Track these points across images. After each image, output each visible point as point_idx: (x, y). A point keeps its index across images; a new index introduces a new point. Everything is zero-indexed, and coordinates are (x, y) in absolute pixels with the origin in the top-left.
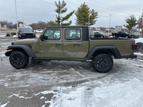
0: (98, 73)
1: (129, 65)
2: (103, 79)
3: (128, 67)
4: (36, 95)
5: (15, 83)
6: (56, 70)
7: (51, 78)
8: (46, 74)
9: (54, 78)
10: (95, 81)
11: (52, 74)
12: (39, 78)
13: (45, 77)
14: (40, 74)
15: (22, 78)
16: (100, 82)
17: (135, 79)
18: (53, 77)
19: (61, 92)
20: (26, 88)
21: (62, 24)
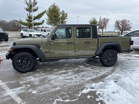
2: (116, 71)
4: (79, 95)
5: (40, 88)
9: (76, 77)
10: (113, 74)
11: (69, 74)
14: (56, 75)
15: (42, 82)
16: (118, 74)
18: (74, 76)
19: (99, 89)
20: (59, 91)
21: (34, 23)
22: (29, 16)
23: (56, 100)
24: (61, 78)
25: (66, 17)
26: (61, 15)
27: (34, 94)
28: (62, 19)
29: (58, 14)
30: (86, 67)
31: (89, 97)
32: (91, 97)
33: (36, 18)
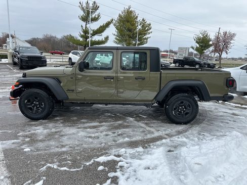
0: (174, 125)
1: (216, 111)
2: (186, 133)
3: (216, 114)
4: (88, 164)
5: (41, 145)
6: (105, 122)
7: (102, 134)
8: (90, 127)
9: (107, 135)
10: (175, 138)
11: (101, 129)
12: (79, 134)
13: (89, 133)
14: (79, 128)
15: (50, 136)
16: (184, 139)
17: (235, 133)
18: (104, 133)
19: (128, 158)
20: (64, 153)
21: (91, 41)
22: (84, 28)
23: (49, 165)
24: (82, 134)
25: (148, 30)
26: (140, 27)
27: (26, 152)
28: (142, 34)
29: (133, 25)
30: (138, 121)
31: (101, 168)
32: (105, 169)
33: (96, 33)
